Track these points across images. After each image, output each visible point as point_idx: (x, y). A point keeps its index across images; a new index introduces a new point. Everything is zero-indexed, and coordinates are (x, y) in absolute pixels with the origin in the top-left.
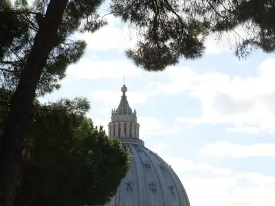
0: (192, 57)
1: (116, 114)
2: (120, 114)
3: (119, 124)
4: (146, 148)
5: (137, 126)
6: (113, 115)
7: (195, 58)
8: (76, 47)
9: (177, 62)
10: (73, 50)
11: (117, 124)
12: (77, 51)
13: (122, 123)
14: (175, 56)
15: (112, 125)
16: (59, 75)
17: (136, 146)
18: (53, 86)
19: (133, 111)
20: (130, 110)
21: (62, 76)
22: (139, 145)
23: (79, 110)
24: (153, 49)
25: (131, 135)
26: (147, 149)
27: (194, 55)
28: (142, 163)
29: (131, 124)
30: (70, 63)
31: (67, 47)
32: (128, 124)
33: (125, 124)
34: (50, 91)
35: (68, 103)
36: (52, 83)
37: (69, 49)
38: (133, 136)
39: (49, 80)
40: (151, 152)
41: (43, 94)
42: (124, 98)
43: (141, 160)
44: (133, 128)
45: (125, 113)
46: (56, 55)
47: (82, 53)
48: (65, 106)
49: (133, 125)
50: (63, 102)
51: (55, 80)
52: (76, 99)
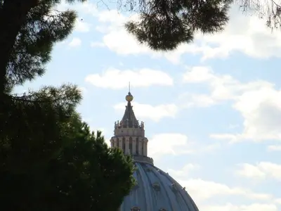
0: (211, 30)
1: (119, 127)
2: (125, 127)
3: (124, 139)
4: (155, 167)
5: (145, 141)
6: (116, 128)
7: (215, 32)
8: (62, 20)
9: (192, 38)
10: (59, 23)
11: (121, 139)
12: (64, 25)
13: (127, 138)
14: (189, 30)
15: (115, 140)
16: (42, 56)
17: (143, 165)
18: (34, 71)
19: (140, 124)
20: (137, 122)
21: (46, 59)
22: (147, 164)
23: (67, 101)
24: (161, 22)
25: (137, 152)
26: (157, 169)
27: (214, 28)
28: (151, 185)
29: (137, 139)
30: (55, 40)
31: (52, 19)
32: (134, 139)
33: (131, 139)
34: (30, 77)
35: (53, 91)
36: (34, 67)
37: (53, 22)
38: (140, 153)
39: (30, 63)
40: (161, 172)
41: (21, 81)
42: (129, 108)
43: (150, 181)
44: (140, 144)
45: (131, 126)
46: (38, 31)
47: (71, 27)
48: (49, 95)
49: (140, 139)
50: (47, 91)
51: (38, 64)
52: (63, 87)
